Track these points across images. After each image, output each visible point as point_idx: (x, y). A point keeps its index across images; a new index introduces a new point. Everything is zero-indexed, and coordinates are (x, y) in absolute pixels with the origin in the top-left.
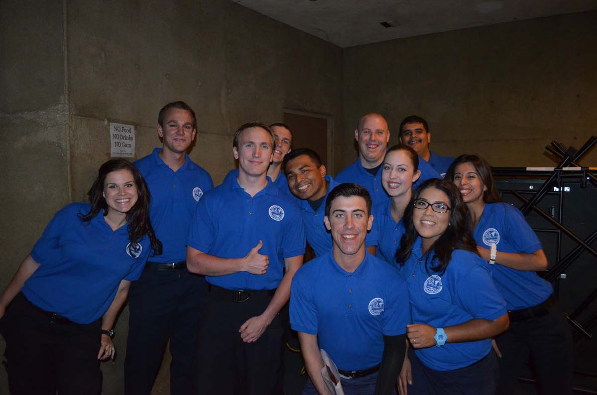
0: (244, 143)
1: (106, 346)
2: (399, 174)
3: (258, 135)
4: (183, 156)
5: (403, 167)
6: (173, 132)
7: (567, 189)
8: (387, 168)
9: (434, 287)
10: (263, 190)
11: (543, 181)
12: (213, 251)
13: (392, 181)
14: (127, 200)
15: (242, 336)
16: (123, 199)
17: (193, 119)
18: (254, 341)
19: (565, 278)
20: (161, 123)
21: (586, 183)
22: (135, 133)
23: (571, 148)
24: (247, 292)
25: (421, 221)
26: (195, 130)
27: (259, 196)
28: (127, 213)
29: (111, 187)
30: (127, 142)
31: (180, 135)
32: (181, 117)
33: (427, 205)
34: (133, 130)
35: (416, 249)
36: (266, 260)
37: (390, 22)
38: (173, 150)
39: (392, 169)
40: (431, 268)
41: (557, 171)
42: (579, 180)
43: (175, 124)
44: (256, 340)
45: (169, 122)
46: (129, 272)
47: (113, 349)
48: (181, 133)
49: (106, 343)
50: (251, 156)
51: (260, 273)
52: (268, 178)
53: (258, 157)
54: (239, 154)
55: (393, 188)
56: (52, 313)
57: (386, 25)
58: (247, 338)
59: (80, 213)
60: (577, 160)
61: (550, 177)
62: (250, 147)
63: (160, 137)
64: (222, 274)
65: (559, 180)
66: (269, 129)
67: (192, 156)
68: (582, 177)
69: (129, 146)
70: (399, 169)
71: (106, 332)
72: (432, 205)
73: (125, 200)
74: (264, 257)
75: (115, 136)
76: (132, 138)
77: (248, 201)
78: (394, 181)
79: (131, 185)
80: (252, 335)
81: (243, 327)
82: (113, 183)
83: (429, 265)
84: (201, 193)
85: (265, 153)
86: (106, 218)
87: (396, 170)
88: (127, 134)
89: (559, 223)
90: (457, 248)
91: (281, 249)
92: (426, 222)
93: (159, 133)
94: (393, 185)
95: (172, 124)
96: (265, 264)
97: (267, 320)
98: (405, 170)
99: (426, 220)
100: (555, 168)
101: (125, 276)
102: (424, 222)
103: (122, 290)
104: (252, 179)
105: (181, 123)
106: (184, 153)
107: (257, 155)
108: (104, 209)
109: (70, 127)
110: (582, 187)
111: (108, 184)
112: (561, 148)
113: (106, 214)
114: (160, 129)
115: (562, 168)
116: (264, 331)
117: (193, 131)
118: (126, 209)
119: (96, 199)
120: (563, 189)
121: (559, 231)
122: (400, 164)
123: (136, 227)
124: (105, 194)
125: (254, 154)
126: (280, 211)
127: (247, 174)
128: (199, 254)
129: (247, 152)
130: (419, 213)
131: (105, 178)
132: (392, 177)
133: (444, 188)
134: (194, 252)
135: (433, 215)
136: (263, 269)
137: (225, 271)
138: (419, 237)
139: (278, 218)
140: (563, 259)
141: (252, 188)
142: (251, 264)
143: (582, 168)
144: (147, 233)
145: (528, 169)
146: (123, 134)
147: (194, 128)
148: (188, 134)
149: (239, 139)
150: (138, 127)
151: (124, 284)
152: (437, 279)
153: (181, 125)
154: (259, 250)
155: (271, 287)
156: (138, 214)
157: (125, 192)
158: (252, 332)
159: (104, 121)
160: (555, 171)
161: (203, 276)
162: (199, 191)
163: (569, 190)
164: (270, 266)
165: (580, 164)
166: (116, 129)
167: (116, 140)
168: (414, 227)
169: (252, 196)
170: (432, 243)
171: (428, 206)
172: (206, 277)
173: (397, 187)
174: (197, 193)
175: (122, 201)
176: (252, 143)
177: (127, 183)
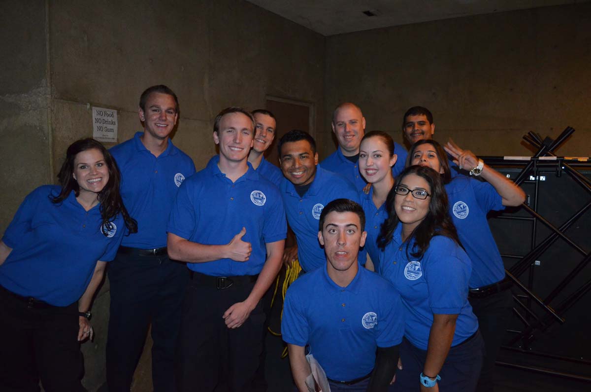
0: (225, 129)
1: (85, 327)
2: (375, 161)
3: (239, 121)
4: (166, 142)
5: (378, 153)
6: (155, 116)
7: (543, 178)
8: (363, 156)
9: (415, 273)
10: (243, 176)
11: (520, 170)
12: (194, 238)
13: (369, 168)
14: (99, 179)
15: (226, 322)
16: (95, 179)
17: (176, 103)
18: (238, 326)
19: (539, 264)
20: (143, 106)
21: (561, 171)
22: (118, 117)
23: (547, 138)
24: (230, 279)
25: (402, 206)
26: (177, 115)
27: (240, 181)
28: (99, 193)
29: (81, 168)
30: (110, 127)
31: (163, 121)
32: (164, 101)
33: (408, 191)
34: (115, 115)
35: (397, 236)
36: (249, 247)
37: (372, 11)
38: (155, 135)
39: (368, 156)
40: (411, 254)
41: (534, 160)
42: (554, 169)
43: (157, 109)
44: (240, 325)
45: (152, 107)
46: (105, 252)
47: (91, 330)
48: (164, 118)
49: (84, 325)
50: (232, 142)
51: (243, 259)
52: (249, 164)
53: (239, 143)
54: (220, 139)
55: (371, 175)
56: (29, 297)
57: (368, 14)
58: (232, 324)
59: (52, 195)
60: (553, 150)
61: (526, 166)
62: (231, 133)
63: (141, 121)
64: (204, 261)
65: (535, 169)
66: (251, 114)
67: (175, 141)
68: (558, 166)
69: (112, 130)
70: (374, 155)
71: (83, 314)
72: (412, 192)
73: (97, 180)
74: (247, 244)
75: (97, 120)
76: (115, 122)
77: (229, 186)
78: (372, 167)
79: (102, 164)
80: (237, 321)
81: (227, 313)
82: (84, 162)
83: (410, 251)
84: (183, 178)
85: (247, 139)
86: (78, 199)
87: (372, 157)
88: (110, 119)
89: (534, 210)
90: (436, 234)
91: (262, 234)
92: (406, 208)
93: (141, 117)
94: (370, 172)
95: (154, 108)
96: (248, 251)
97: (251, 306)
98: (381, 156)
99: (406, 206)
100: (532, 158)
101: (101, 257)
102: (404, 208)
103: (98, 271)
104: (233, 164)
105: (164, 107)
106: (166, 139)
107: (238, 141)
108: (76, 191)
109: (52, 111)
110: (557, 176)
111: (78, 165)
112: (537, 138)
113: (77, 195)
114: (142, 113)
115: (538, 158)
116: (247, 316)
117: (175, 115)
118: (98, 189)
119: (67, 180)
120: (539, 178)
121: (535, 219)
122: (375, 150)
123: (108, 207)
124: (76, 175)
125: (235, 140)
126: (261, 196)
127: (229, 159)
128: (181, 241)
129: (228, 138)
130: (400, 198)
131: (74, 158)
132: (369, 164)
133: (425, 175)
134: (175, 239)
135: (412, 200)
136: (247, 256)
137: (208, 258)
138: (400, 222)
139: (260, 203)
140: (538, 247)
141: (234, 173)
142: (234, 251)
143: (557, 158)
144: (120, 213)
145: (506, 158)
146: (106, 118)
147: (176, 113)
148: (171, 118)
149: (220, 124)
150: (120, 111)
151: (100, 264)
152: (417, 265)
153: (164, 111)
154: (242, 237)
155: (253, 272)
156: (109, 194)
157: (96, 171)
158: (237, 318)
159: (86, 105)
160: (531, 160)
161: (185, 263)
162: (181, 177)
163: (544, 179)
164: (254, 252)
165: (555, 154)
166: (99, 113)
167: (98, 124)
168: (396, 213)
169: (234, 182)
170: (412, 230)
171: (408, 193)
172: (187, 264)
173: (375, 173)
174: (179, 178)
175: (94, 180)
176: (233, 128)
177: (97, 162)
